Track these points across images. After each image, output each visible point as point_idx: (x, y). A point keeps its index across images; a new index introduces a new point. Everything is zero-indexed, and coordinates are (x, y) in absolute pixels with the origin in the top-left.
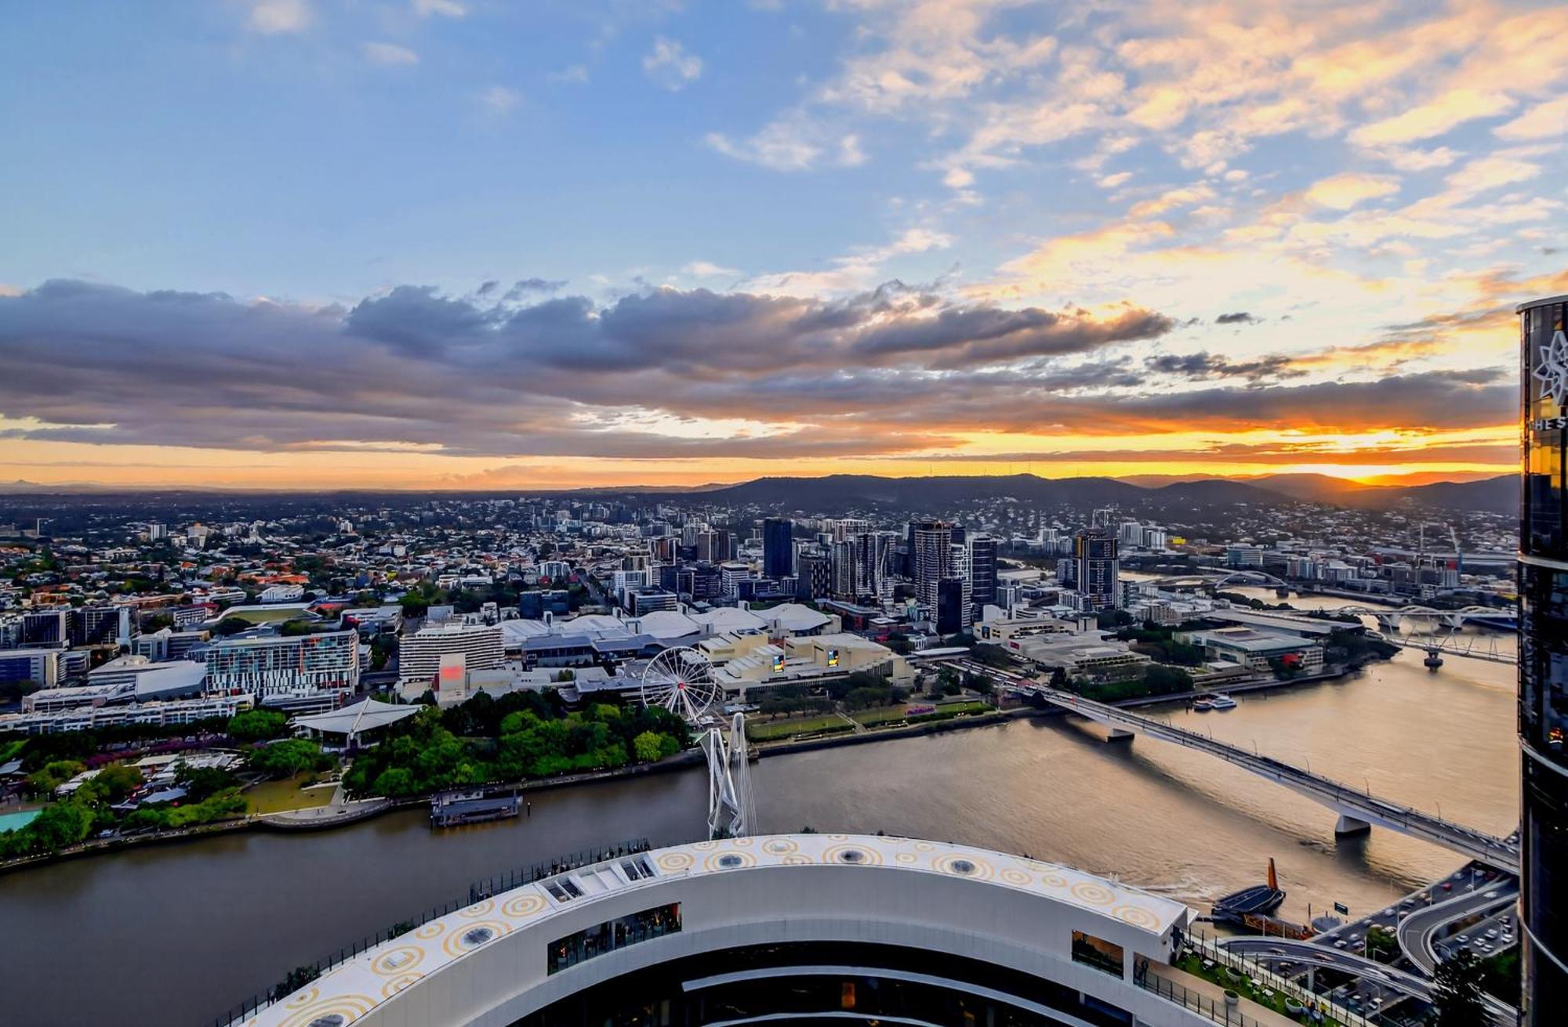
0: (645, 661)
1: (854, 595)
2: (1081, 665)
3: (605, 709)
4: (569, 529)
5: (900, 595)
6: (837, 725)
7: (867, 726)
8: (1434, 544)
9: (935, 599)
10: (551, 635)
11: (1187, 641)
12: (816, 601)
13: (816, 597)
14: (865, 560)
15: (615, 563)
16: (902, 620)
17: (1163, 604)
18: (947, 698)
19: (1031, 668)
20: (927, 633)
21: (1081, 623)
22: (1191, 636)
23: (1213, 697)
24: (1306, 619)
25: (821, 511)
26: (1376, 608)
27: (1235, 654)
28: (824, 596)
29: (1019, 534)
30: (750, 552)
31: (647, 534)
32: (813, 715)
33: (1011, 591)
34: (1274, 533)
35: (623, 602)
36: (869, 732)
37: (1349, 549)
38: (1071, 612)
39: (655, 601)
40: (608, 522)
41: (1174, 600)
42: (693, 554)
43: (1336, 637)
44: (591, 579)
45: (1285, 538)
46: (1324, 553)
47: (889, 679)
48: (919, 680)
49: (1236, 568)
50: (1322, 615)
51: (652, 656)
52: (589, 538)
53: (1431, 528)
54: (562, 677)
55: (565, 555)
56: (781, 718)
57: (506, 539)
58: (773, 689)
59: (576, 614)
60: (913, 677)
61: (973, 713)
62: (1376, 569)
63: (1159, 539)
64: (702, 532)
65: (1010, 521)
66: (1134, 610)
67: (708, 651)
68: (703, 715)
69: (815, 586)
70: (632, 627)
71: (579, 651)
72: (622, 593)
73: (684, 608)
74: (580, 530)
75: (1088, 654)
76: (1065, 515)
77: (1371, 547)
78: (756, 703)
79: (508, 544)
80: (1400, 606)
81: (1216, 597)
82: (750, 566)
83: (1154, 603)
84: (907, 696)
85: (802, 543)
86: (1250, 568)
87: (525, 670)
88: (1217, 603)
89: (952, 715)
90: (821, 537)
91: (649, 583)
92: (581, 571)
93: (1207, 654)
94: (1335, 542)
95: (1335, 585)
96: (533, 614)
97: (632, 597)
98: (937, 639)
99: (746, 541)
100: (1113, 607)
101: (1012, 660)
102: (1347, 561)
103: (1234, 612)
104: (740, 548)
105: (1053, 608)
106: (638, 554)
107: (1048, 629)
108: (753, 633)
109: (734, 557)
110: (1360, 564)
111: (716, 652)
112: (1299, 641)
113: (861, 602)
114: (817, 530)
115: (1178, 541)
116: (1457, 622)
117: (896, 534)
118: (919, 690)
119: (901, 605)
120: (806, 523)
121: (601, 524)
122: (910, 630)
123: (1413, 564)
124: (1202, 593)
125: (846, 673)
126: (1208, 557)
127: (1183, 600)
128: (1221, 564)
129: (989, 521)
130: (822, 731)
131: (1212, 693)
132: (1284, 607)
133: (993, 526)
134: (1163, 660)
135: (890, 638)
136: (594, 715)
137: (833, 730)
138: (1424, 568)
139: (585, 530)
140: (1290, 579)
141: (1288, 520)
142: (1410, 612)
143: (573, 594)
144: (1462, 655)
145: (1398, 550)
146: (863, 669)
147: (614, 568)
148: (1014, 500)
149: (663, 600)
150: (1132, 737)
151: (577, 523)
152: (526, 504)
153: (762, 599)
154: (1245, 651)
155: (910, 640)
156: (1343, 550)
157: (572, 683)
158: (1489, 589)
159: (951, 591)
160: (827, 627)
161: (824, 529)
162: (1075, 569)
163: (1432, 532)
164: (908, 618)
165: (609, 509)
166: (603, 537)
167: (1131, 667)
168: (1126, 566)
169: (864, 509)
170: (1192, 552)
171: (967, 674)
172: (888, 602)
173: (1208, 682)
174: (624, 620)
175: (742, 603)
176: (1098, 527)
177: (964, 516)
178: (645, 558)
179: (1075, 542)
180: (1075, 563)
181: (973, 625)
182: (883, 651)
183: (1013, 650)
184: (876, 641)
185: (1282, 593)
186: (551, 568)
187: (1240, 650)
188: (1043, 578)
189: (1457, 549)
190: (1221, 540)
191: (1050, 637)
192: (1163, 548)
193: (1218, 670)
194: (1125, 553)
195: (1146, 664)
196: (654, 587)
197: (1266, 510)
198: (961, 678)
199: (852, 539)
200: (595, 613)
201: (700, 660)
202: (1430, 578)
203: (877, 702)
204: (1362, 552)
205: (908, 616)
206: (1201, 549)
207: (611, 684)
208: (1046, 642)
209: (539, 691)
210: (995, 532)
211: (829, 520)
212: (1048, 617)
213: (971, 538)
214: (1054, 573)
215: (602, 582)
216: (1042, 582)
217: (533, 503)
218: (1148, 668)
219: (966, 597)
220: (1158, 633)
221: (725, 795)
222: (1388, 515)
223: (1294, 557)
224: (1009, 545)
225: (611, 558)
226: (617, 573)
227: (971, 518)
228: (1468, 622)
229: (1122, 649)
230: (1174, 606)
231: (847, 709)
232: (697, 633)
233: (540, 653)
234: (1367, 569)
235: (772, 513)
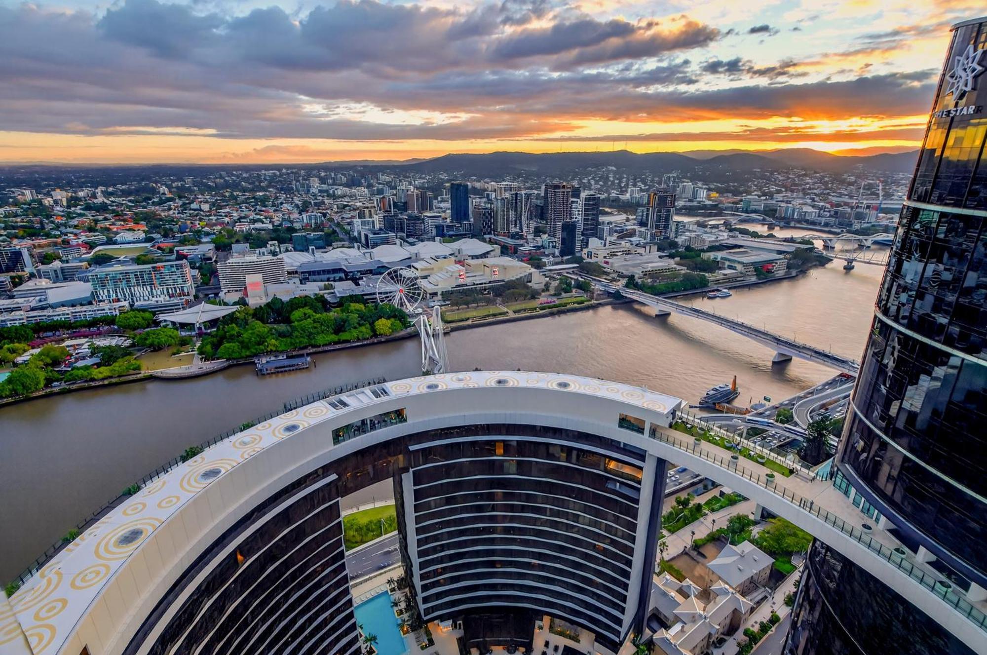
0: (379, 276)
1: (509, 232)
2: (645, 274)
3: (354, 306)
4: (320, 191)
5: (538, 232)
6: (497, 311)
7: (515, 312)
8: (869, 195)
9: (559, 234)
10: (316, 262)
11: (709, 258)
12: (485, 236)
13: (485, 234)
14: (516, 210)
15: (353, 213)
16: (538, 248)
17: (698, 235)
18: (563, 294)
19: (615, 275)
20: (554, 256)
21: (648, 248)
22: (712, 255)
23: (718, 290)
24: (782, 243)
25: (490, 177)
26: (824, 236)
27: (735, 265)
28: (490, 233)
29: (615, 192)
30: (442, 205)
31: (373, 194)
32: (483, 306)
33: (606, 228)
34: (773, 189)
35: (360, 239)
36: (517, 315)
37: (817, 199)
38: (642, 241)
39: (382, 238)
40: (347, 185)
41: (706, 233)
42: (404, 207)
43: (796, 254)
44: (338, 225)
45: (779, 192)
46: (801, 201)
47: (529, 284)
48: (547, 286)
49: (747, 212)
50: (791, 240)
51: (383, 273)
52: (334, 197)
53: (870, 184)
54: (326, 288)
55: (319, 209)
56: (463, 309)
57: (277, 198)
58: (459, 291)
59: (331, 248)
60: (544, 283)
61: (579, 303)
62: (829, 212)
63: (702, 194)
64: (409, 193)
65: (610, 183)
66: (680, 240)
67: (417, 269)
68: (416, 308)
69: (484, 227)
70: (368, 255)
71: (335, 271)
72: (360, 233)
73: (401, 243)
74: (327, 191)
75: (650, 267)
76: (645, 179)
77: (830, 197)
78: (448, 300)
79: (279, 202)
80: (839, 234)
81: (731, 230)
82: (443, 215)
83: (693, 235)
84: (540, 294)
85: (475, 198)
86: (755, 212)
87: (301, 283)
88: (731, 234)
89: (565, 305)
90: (488, 195)
91: (377, 227)
92: (331, 220)
93: (720, 265)
94: (808, 194)
95: (805, 222)
96: (302, 248)
97: (366, 236)
98: (559, 259)
99: (439, 198)
100: (668, 238)
101: (604, 272)
102: (813, 207)
103: (741, 240)
104: (435, 202)
105: (631, 239)
106: (367, 208)
107: (628, 253)
108: (445, 258)
109: (431, 209)
110: (820, 209)
111: (422, 270)
112: (775, 256)
113: (513, 236)
114: (485, 190)
115: (714, 195)
116: (869, 243)
117: (536, 192)
118: (547, 290)
119: (538, 239)
120: (478, 185)
121: (341, 187)
122: (544, 254)
123: (852, 208)
124: (723, 228)
125: (503, 281)
126: (730, 205)
127: (711, 233)
128: (737, 210)
129: (597, 182)
130: (488, 316)
131: (720, 288)
132: (771, 236)
133: (599, 186)
134: (693, 270)
135: (530, 259)
136: (348, 309)
137: (494, 315)
138: (858, 210)
139: (331, 192)
140: (777, 218)
141: (784, 180)
142: (843, 238)
143: (328, 235)
144: (866, 263)
145: (846, 199)
146: (514, 279)
147: (353, 217)
148: (614, 168)
149: (387, 238)
150: (669, 314)
151: (324, 187)
152: (288, 174)
153: (451, 236)
154: (742, 263)
155: (543, 260)
156: (813, 200)
157: (332, 291)
158: (892, 222)
159: (569, 229)
160: (492, 253)
161: (490, 189)
162: (647, 215)
163: (869, 187)
164: (543, 247)
165: (345, 177)
166: (344, 196)
167: (674, 274)
168: (679, 212)
169: (517, 176)
170: (721, 202)
171: (576, 280)
172: (530, 237)
173: (717, 282)
174: (362, 251)
175: (437, 239)
176: (665, 186)
177: (580, 179)
178: (373, 210)
179: (649, 196)
180: (648, 210)
181: (582, 250)
182: (527, 267)
183: (605, 265)
184: (522, 261)
185: (771, 227)
186: (310, 216)
187: (739, 262)
188: (628, 220)
189: (881, 198)
190: (740, 193)
191: (628, 257)
192: (704, 200)
193: (726, 275)
194: (680, 203)
195: (683, 272)
196: (381, 229)
197: (772, 173)
198: (573, 283)
199: (507, 195)
200: (343, 247)
201: (413, 276)
202: (860, 217)
203: (522, 298)
204: (824, 200)
205: (542, 246)
206: (727, 200)
207: (358, 291)
208: (625, 260)
209: (313, 297)
210: (600, 191)
211: (492, 183)
212: (628, 245)
213: (583, 195)
214: (634, 217)
215: (346, 227)
216: (627, 223)
217: (292, 173)
218: (684, 274)
219: (578, 233)
220: (693, 253)
221: (431, 353)
222: (845, 176)
223: (783, 205)
224: (608, 199)
225: (350, 211)
226: (355, 220)
227: (585, 181)
228: (876, 243)
229: (671, 263)
230: (705, 236)
231: (504, 303)
232: (410, 258)
233: (310, 273)
234: (824, 211)
235: (456, 178)
